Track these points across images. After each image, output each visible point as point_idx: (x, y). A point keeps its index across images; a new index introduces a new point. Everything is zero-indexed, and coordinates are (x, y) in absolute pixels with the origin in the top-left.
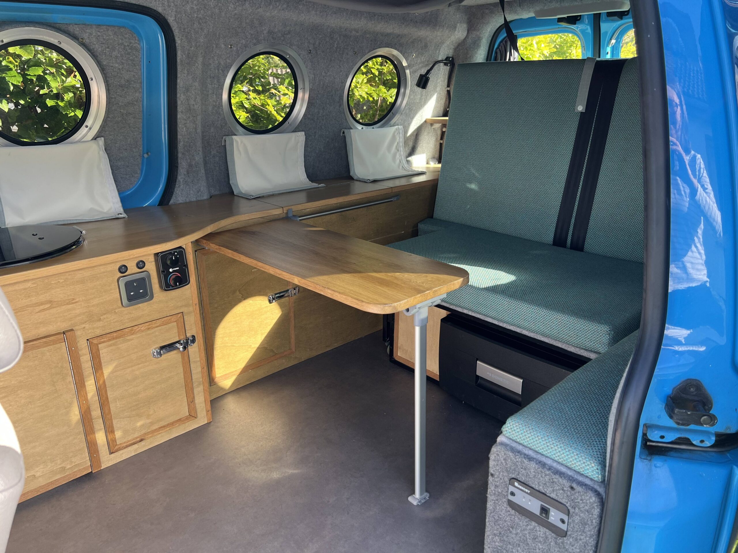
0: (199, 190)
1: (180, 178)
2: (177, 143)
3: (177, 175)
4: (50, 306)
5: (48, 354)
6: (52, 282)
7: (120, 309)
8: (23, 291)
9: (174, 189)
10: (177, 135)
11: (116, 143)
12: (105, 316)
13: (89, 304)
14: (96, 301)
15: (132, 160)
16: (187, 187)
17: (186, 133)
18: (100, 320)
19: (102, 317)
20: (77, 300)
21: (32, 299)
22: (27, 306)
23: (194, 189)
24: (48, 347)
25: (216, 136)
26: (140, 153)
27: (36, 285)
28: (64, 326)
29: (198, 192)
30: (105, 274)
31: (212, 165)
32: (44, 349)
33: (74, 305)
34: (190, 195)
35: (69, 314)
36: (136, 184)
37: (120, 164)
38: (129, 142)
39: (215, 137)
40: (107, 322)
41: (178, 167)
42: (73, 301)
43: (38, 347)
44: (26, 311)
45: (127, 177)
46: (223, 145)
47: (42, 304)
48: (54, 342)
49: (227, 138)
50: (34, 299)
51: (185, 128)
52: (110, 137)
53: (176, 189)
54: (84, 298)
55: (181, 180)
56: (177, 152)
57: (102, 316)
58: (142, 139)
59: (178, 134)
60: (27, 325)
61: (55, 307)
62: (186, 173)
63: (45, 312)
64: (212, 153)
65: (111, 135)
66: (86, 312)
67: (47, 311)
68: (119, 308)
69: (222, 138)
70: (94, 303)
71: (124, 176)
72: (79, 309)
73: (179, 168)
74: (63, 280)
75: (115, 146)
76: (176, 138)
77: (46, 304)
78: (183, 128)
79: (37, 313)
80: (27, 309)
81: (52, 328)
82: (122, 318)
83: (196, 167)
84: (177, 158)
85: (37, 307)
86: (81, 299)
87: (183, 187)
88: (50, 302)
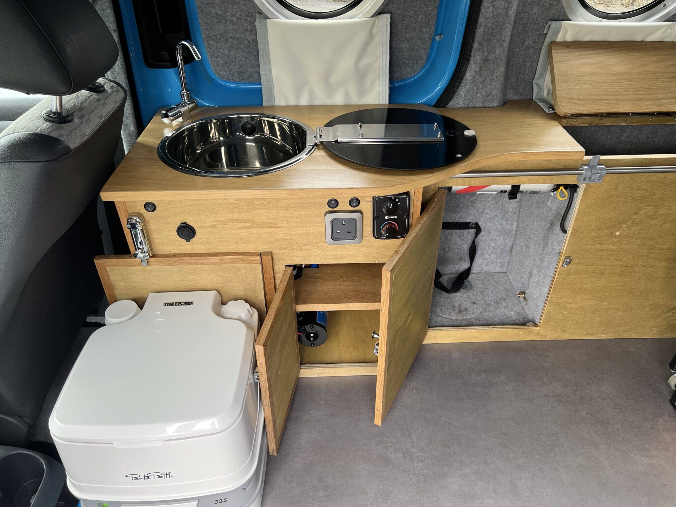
0: (490, 93)
1: (469, 75)
2: (475, 28)
3: (465, 71)
4: (252, 225)
5: (243, 270)
6: (255, 203)
7: (324, 244)
8: (226, 206)
9: (457, 88)
10: (478, 17)
11: (403, 20)
12: (306, 247)
13: (291, 232)
14: (299, 231)
15: (420, 43)
16: (475, 88)
17: (491, 15)
18: (301, 250)
19: (302, 248)
20: (279, 225)
21: (234, 214)
22: (229, 221)
23: (483, 92)
24: (244, 265)
25: (539, 19)
26: (431, 34)
27: (239, 202)
28: (262, 248)
29: (488, 96)
30: (312, 205)
31: (521, 60)
32: (240, 265)
33: (276, 229)
34: (476, 98)
35: (269, 237)
36: (419, 73)
37: (404, 46)
38: (419, 20)
39: (537, 20)
40: (308, 253)
41: (469, 60)
42: (275, 226)
43: (234, 262)
44: (227, 225)
45: (410, 62)
46: (544, 33)
47: (244, 221)
48: (250, 262)
49: (554, 24)
50: (236, 216)
51: (491, 8)
52: (398, 11)
53: (460, 88)
54: (286, 225)
55: (469, 78)
56: (473, 41)
57: (303, 246)
58: (436, 16)
59: (481, 15)
60: (228, 238)
61: (256, 228)
62: (478, 70)
63: (246, 230)
64: (526, 43)
65: (399, 9)
66: (287, 239)
67: (248, 230)
68: (323, 242)
69: (547, 23)
70: (297, 232)
71: (407, 61)
72: (280, 234)
73: (470, 62)
74: (267, 203)
75: (402, 24)
76: (477, 21)
77: (247, 222)
78: (488, 8)
79: (238, 229)
80: (228, 223)
81: (251, 247)
82: (325, 253)
83: (494, 64)
84: (471, 48)
85: (239, 224)
86: (283, 225)
87: (469, 87)
88: (252, 221)
